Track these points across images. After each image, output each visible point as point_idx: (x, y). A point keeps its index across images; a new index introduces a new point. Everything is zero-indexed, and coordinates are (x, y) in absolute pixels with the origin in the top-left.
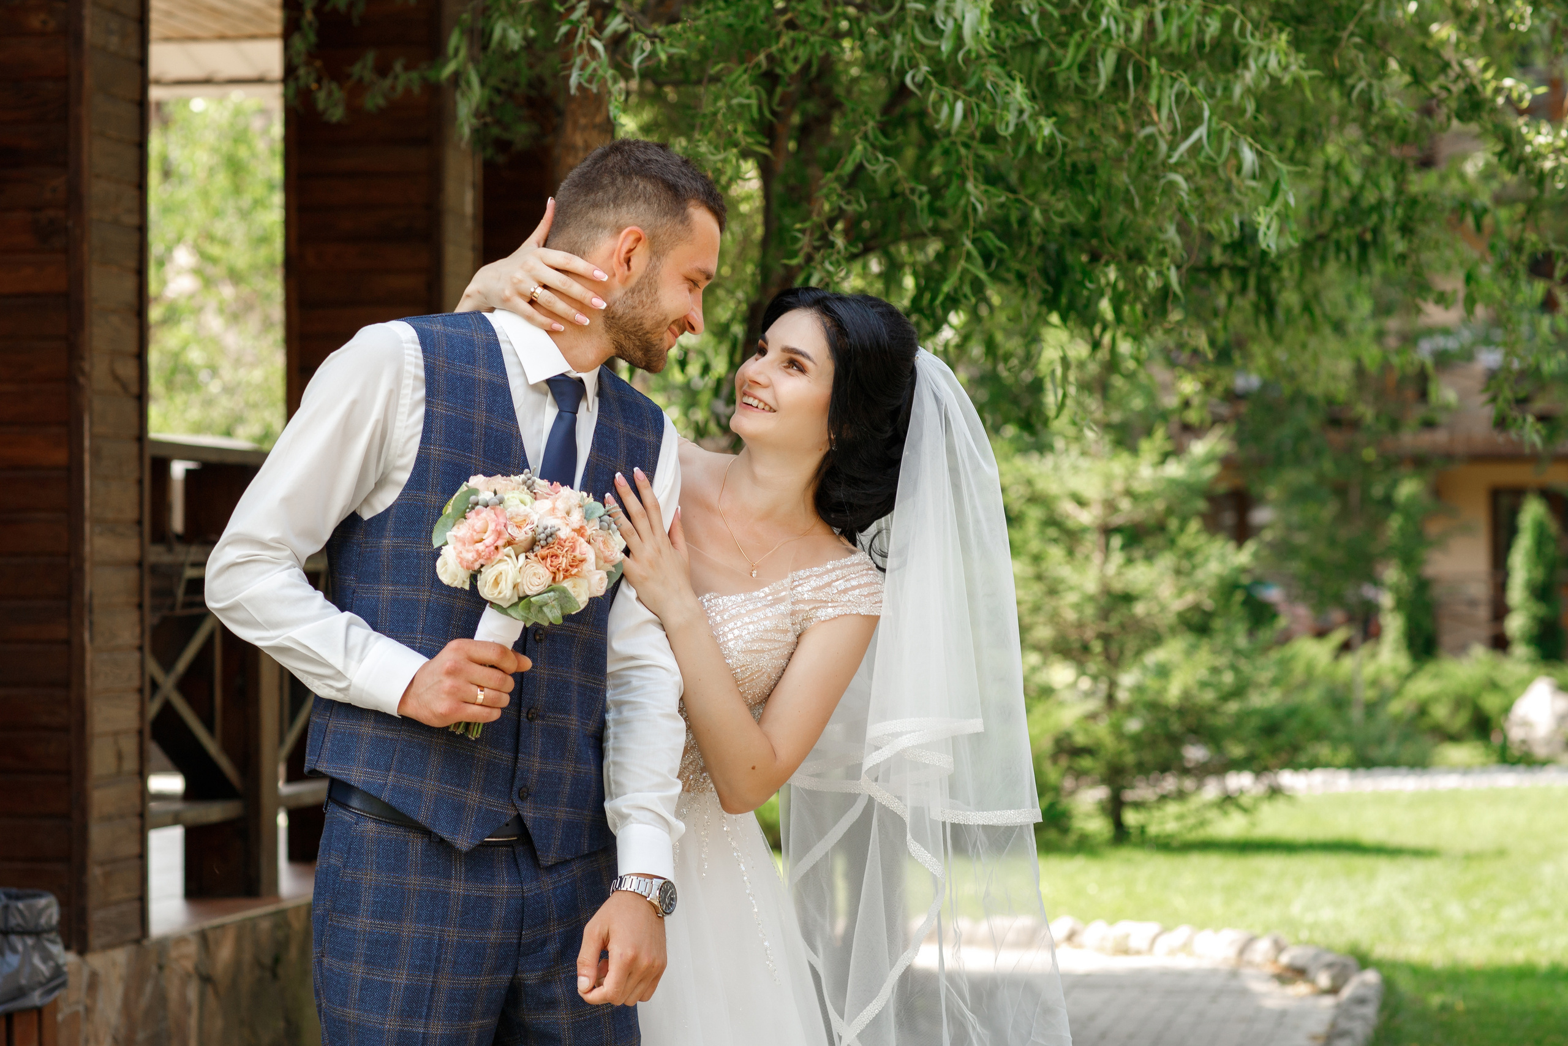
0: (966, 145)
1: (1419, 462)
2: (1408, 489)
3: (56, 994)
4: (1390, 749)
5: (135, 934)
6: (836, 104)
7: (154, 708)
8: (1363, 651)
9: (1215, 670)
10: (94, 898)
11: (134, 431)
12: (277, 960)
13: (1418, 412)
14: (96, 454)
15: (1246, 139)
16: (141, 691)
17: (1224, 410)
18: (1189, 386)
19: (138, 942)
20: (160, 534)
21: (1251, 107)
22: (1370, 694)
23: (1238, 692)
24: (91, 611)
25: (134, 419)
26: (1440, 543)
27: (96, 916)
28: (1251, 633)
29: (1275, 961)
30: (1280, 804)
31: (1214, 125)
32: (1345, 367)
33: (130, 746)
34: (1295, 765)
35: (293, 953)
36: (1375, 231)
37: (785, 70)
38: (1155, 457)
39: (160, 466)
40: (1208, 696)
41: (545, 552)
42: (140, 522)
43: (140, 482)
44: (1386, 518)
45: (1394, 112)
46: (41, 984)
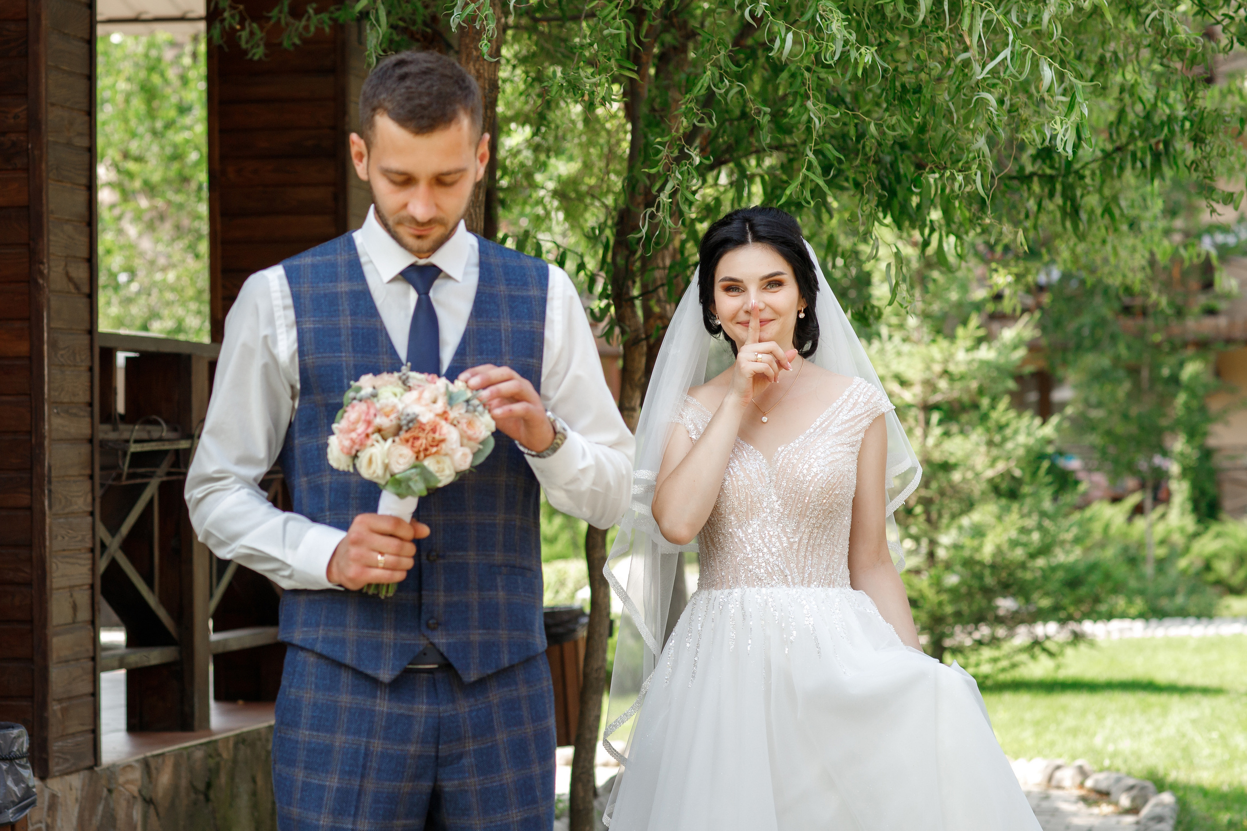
0: (808, 69)
1: (1202, 345)
2: (1192, 369)
3: (28, 811)
4: (1180, 600)
5: (89, 762)
6: (692, 35)
7: (103, 565)
8: (1154, 515)
9: (1023, 530)
10: (54, 731)
11: (86, 326)
12: (209, 785)
13: (1203, 300)
14: (53, 345)
15: (1046, 59)
16: (92, 550)
17: (1030, 301)
18: (1002, 279)
19: (91, 768)
20: (107, 415)
21: (1058, 33)
22: (1161, 552)
23: (1044, 550)
24: (50, 482)
25: (86, 315)
26: (1222, 417)
27: (55, 746)
28: (1055, 498)
29: (1081, 785)
30: (1083, 648)
31: (1017, 47)
32: (1140, 259)
33: (83, 598)
34: (1095, 615)
35: (223, 779)
36: (1167, 144)
37: (651, 7)
38: (969, 343)
39: (108, 355)
40: (1019, 553)
41: (408, 435)
42: (91, 404)
43: (91, 369)
44: (1174, 396)
45: (1182, 36)
46: (14, 804)
